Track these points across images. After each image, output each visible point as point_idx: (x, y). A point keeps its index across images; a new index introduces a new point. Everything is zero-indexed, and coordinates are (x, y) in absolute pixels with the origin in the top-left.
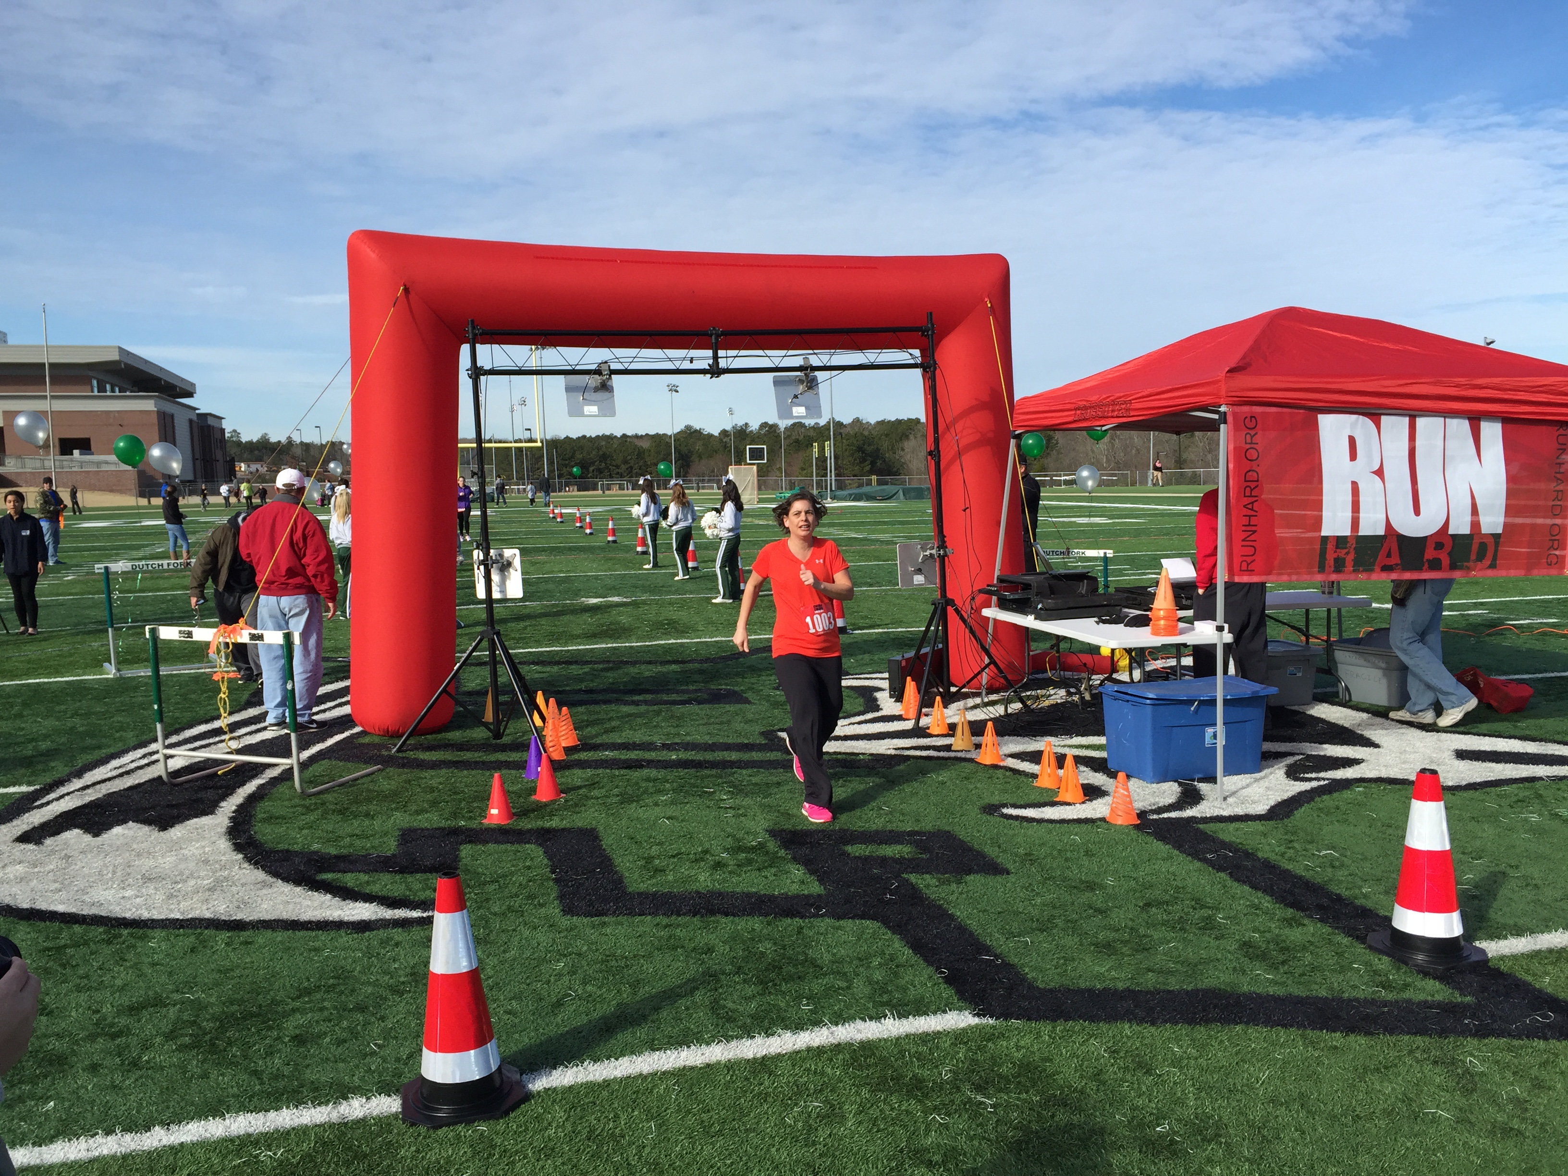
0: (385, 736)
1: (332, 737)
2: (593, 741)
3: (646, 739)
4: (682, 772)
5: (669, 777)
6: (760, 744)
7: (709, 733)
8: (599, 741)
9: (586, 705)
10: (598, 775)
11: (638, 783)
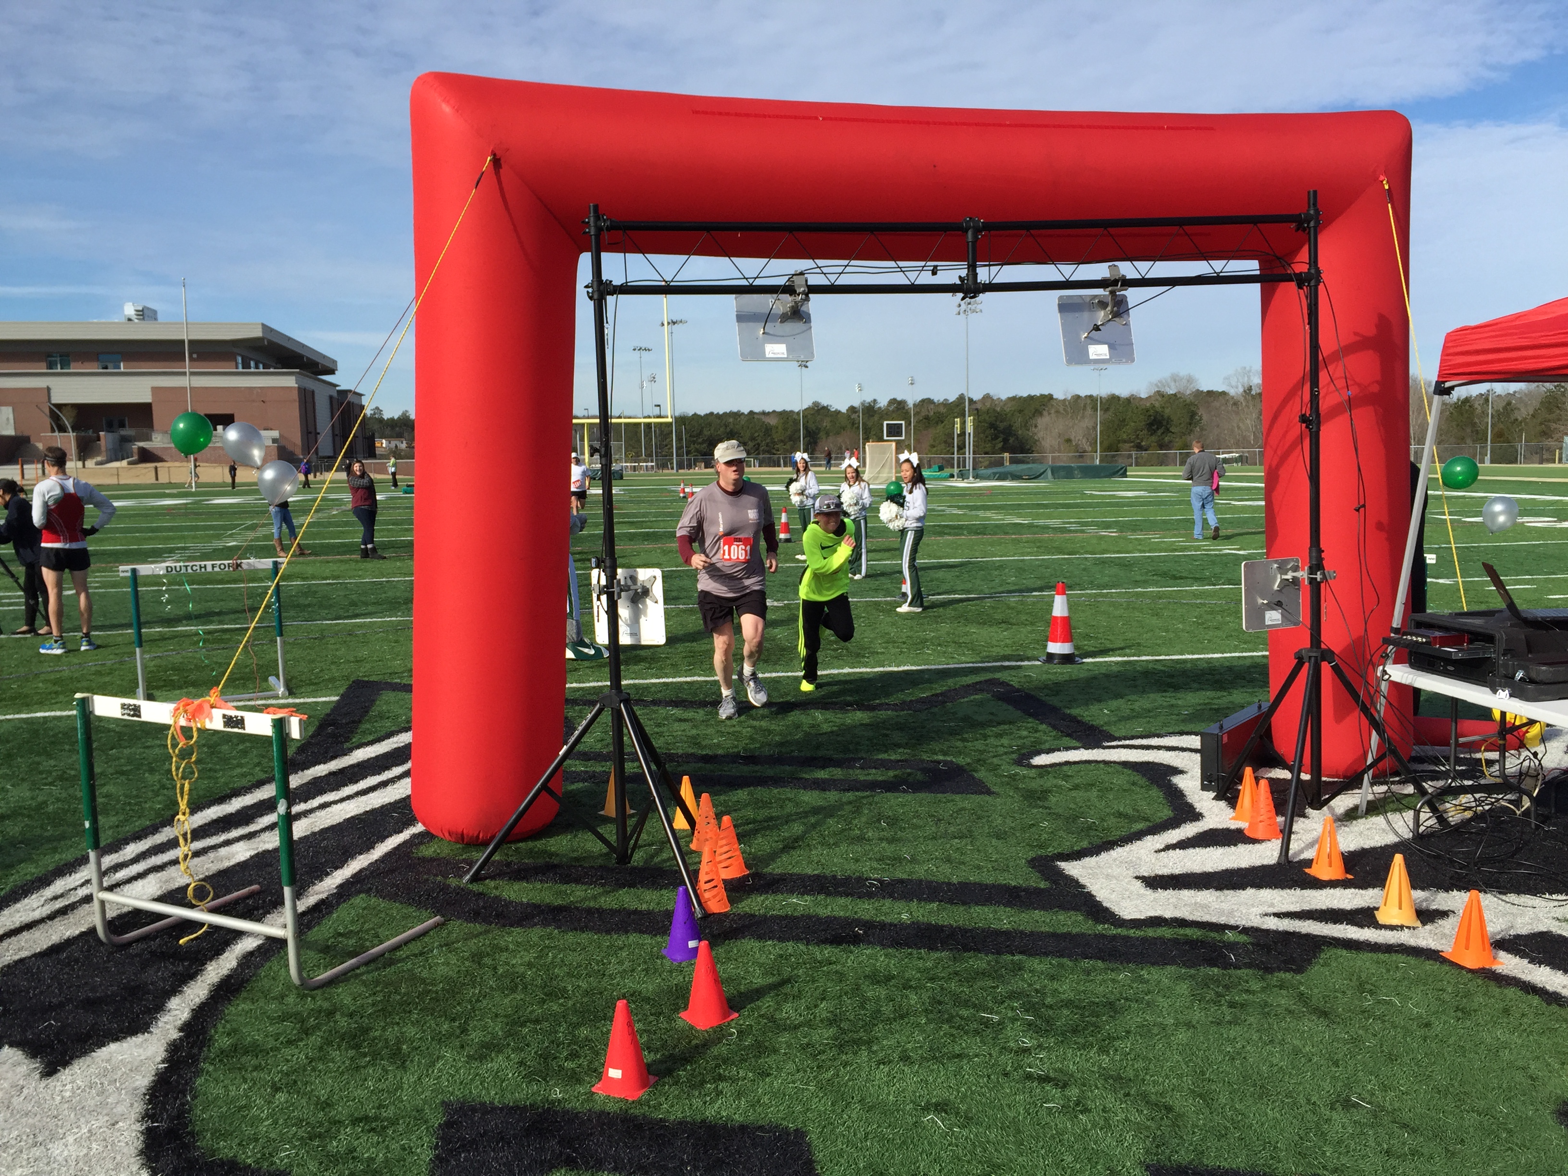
0: (457, 842)
1: (382, 838)
2: (768, 870)
3: (851, 869)
4: (930, 959)
5: (910, 973)
6: (1038, 891)
7: (949, 860)
8: (776, 868)
9: (748, 785)
10: (787, 957)
11: (858, 987)
